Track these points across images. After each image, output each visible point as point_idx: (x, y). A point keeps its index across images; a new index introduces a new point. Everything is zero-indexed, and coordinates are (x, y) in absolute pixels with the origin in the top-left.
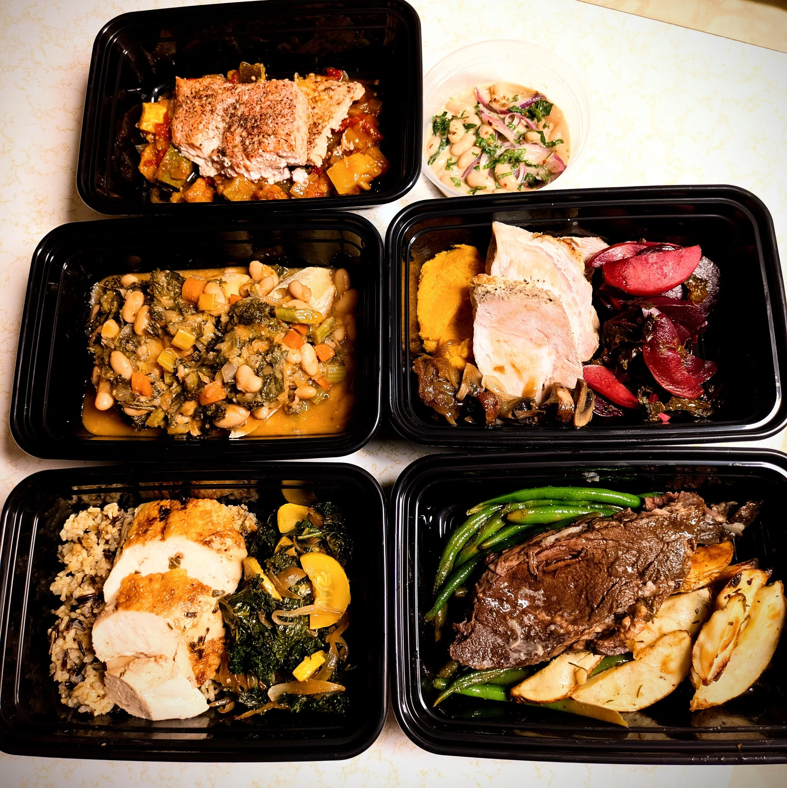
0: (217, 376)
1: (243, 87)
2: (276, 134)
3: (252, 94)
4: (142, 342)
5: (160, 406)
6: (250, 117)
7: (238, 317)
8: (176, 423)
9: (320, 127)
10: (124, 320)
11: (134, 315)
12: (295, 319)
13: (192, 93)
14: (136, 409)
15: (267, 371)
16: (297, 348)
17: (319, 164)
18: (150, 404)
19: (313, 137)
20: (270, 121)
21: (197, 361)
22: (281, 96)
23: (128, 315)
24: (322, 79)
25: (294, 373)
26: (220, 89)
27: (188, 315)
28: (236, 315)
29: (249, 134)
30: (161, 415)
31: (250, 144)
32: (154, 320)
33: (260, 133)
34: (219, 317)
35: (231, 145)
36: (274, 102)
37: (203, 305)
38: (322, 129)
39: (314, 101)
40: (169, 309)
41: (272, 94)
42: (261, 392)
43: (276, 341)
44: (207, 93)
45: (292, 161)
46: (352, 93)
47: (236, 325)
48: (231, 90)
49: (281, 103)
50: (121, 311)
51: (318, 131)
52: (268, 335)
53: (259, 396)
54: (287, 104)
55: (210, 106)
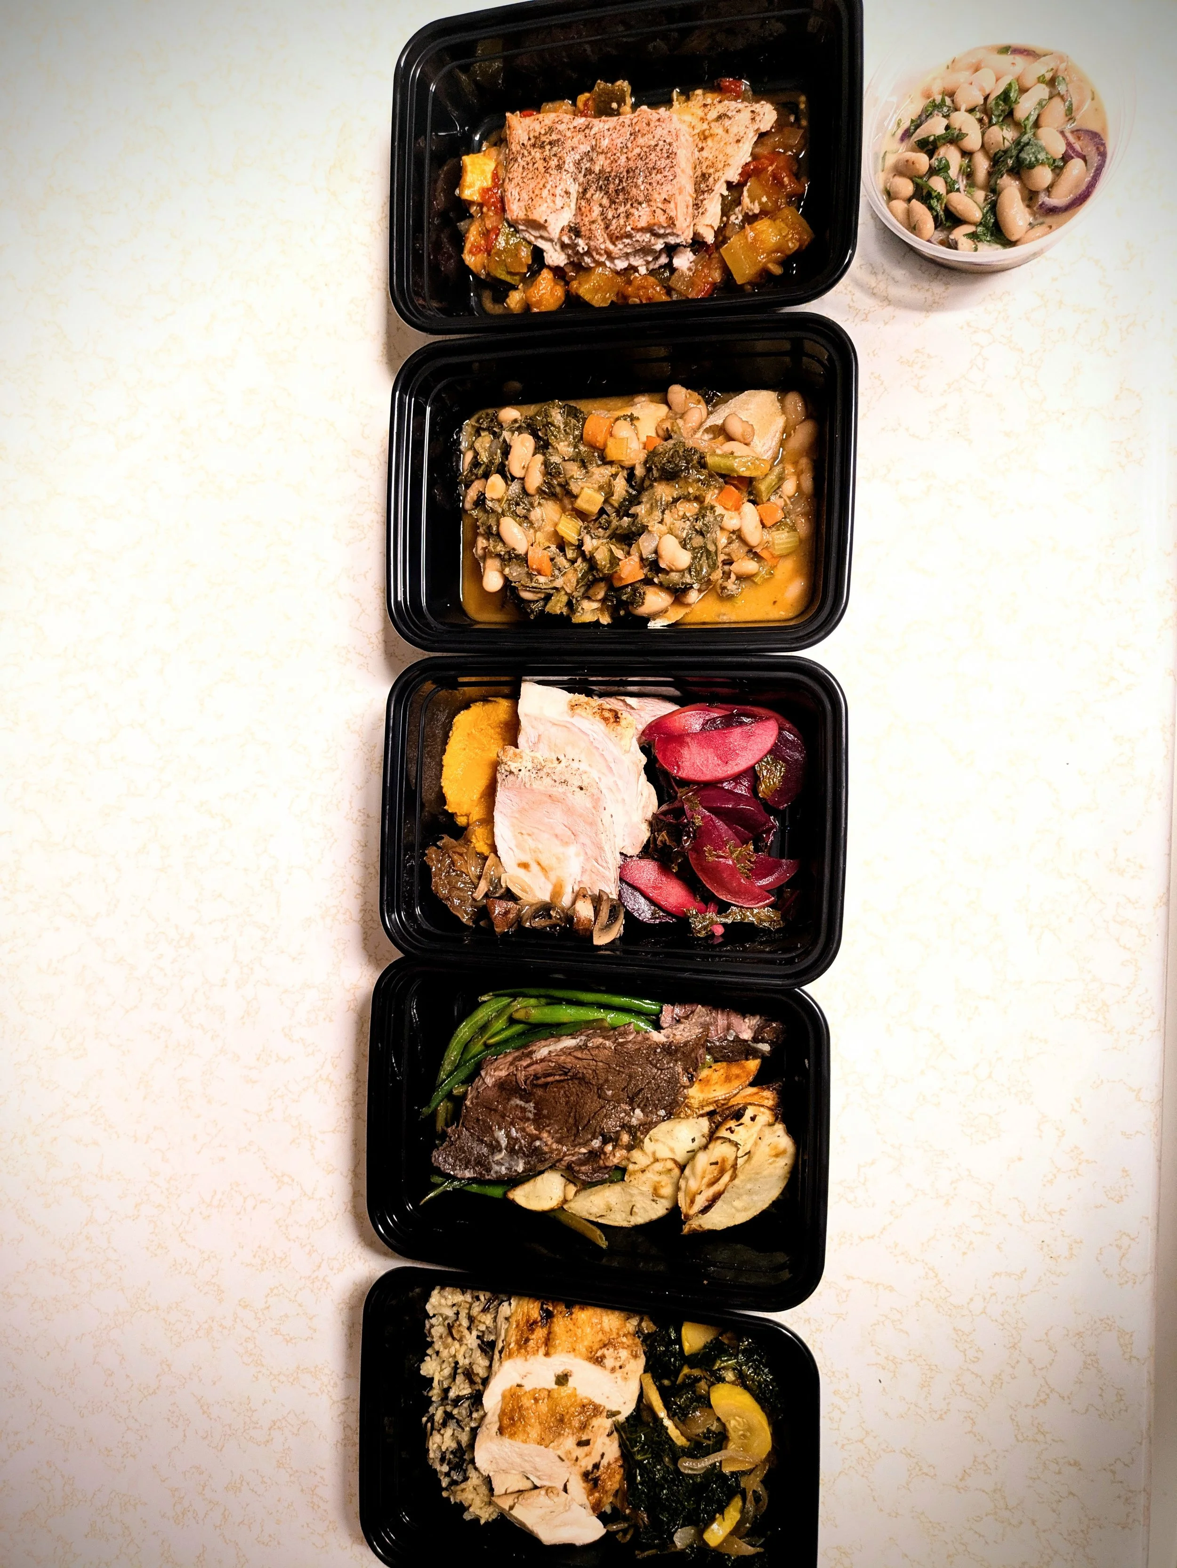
0: (634, 549)
1: (601, 125)
2: (650, 201)
3: (614, 136)
4: (536, 504)
5: (563, 588)
6: (613, 174)
7: (658, 470)
8: (583, 609)
9: (711, 180)
10: (511, 475)
11: (524, 467)
12: (733, 470)
13: (529, 139)
14: (534, 592)
15: (698, 541)
16: (736, 510)
17: (710, 238)
18: (551, 586)
19: (701, 198)
20: (641, 179)
21: (606, 529)
22: (656, 139)
23: (515, 467)
24: (713, 100)
25: (730, 543)
26: (569, 129)
27: (593, 469)
28: (656, 466)
29: (612, 202)
30: (565, 599)
31: (614, 217)
32: (550, 474)
33: (627, 199)
34: (631, 470)
35: (587, 219)
36: (645, 149)
37: (612, 453)
38: (714, 184)
39: (702, 137)
40: (569, 460)
41: (643, 135)
42: (689, 569)
43: (707, 500)
44: (551, 138)
45: (672, 240)
46: (758, 122)
47: (655, 480)
48: (584, 131)
49: (655, 150)
50: (507, 463)
51: (707, 186)
52: (698, 493)
53: (687, 575)
54: (664, 151)
55: (556, 159)
